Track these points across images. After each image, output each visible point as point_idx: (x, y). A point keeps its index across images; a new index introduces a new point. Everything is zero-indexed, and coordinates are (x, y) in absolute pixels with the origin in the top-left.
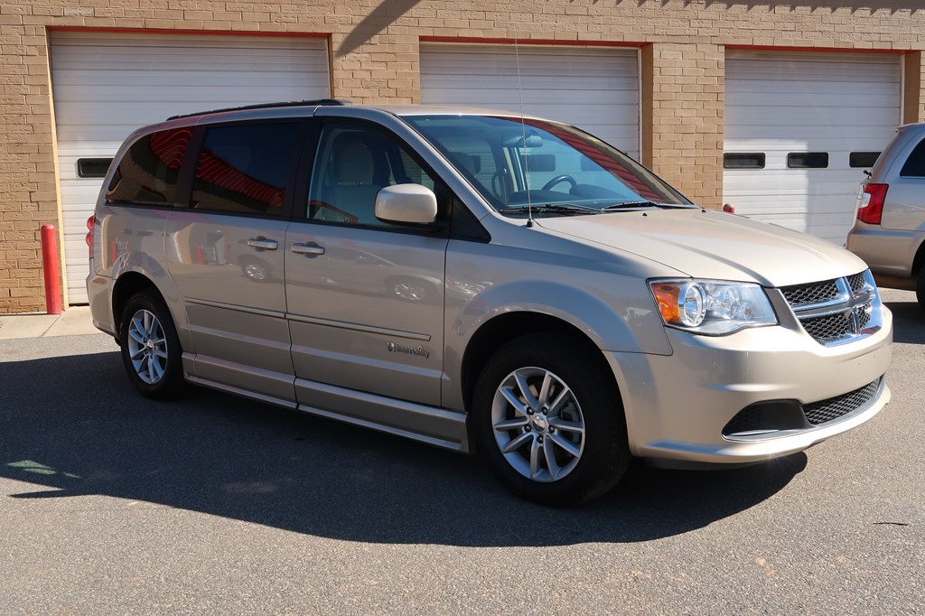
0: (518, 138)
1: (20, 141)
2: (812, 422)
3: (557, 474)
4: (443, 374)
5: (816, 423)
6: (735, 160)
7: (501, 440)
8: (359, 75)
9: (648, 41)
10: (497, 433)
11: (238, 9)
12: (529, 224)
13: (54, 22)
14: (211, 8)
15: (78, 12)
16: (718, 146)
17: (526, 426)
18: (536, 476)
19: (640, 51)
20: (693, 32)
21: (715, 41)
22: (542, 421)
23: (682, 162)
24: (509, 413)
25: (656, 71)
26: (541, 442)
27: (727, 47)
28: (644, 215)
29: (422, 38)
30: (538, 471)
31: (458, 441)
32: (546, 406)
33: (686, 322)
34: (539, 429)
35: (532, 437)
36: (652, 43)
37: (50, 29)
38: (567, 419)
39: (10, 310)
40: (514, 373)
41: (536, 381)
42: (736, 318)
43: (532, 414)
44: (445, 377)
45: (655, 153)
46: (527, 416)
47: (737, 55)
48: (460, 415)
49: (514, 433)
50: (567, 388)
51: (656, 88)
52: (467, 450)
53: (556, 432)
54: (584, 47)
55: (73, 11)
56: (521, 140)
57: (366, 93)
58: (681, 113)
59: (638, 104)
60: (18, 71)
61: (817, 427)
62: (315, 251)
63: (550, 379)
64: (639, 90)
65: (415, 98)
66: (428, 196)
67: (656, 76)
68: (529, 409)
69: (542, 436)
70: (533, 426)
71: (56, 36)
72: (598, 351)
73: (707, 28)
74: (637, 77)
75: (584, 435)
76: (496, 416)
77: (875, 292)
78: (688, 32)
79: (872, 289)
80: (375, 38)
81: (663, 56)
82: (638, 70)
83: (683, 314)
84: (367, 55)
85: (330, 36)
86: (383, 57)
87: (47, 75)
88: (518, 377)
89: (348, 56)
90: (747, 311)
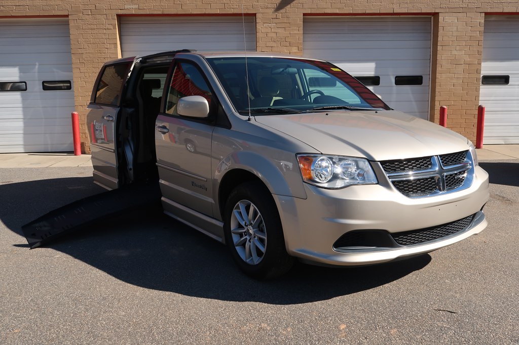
0: (281, 70)
2: (401, 244)
3: (256, 260)
4: (211, 200)
5: (405, 244)
6: (489, 80)
7: (235, 239)
8: (270, 35)
9: (436, 11)
10: (233, 235)
11: (208, 3)
12: (249, 119)
13: (120, 12)
15: (131, 7)
16: (478, 71)
17: (245, 232)
18: (248, 260)
19: (432, 18)
20: (464, 6)
21: (479, 10)
22: (251, 231)
23: (455, 81)
24: (240, 226)
25: (440, 29)
26: (250, 242)
27: (486, 14)
28: (327, 114)
29: (304, 15)
30: (249, 258)
31: (221, 237)
32: (252, 222)
33: (317, 180)
34: (250, 235)
35: (246, 238)
36: (438, 13)
37: (119, 16)
38: (262, 231)
40: (239, 203)
41: (247, 209)
42: (353, 178)
43: (247, 226)
44: (213, 202)
45: (438, 75)
46: (245, 227)
47: (493, 18)
48: (221, 223)
49: (241, 235)
50: (259, 214)
51: (440, 39)
52: (224, 242)
53: (256, 238)
54: (399, 16)
55: (129, 7)
56: (283, 71)
57: (274, 44)
58: (454, 52)
59: (430, 48)
60: (104, 37)
61: (405, 247)
62: (165, 131)
63: (253, 207)
64: (431, 40)
65: (300, 47)
66: (204, 104)
67: (441, 32)
68: (245, 223)
69: (251, 239)
70: (247, 233)
71: (122, 19)
72: (270, 194)
73: (474, 3)
74: (431, 33)
75: (266, 241)
76: (233, 226)
77: (472, 165)
78: (461, 6)
79: (471, 162)
80: (279, 15)
81: (445, 20)
82: (431, 29)
83: (313, 175)
84: (274, 24)
85: (255, 15)
86: (283, 25)
87: (117, 39)
88: (241, 205)
89: (265, 25)
90: (359, 175)
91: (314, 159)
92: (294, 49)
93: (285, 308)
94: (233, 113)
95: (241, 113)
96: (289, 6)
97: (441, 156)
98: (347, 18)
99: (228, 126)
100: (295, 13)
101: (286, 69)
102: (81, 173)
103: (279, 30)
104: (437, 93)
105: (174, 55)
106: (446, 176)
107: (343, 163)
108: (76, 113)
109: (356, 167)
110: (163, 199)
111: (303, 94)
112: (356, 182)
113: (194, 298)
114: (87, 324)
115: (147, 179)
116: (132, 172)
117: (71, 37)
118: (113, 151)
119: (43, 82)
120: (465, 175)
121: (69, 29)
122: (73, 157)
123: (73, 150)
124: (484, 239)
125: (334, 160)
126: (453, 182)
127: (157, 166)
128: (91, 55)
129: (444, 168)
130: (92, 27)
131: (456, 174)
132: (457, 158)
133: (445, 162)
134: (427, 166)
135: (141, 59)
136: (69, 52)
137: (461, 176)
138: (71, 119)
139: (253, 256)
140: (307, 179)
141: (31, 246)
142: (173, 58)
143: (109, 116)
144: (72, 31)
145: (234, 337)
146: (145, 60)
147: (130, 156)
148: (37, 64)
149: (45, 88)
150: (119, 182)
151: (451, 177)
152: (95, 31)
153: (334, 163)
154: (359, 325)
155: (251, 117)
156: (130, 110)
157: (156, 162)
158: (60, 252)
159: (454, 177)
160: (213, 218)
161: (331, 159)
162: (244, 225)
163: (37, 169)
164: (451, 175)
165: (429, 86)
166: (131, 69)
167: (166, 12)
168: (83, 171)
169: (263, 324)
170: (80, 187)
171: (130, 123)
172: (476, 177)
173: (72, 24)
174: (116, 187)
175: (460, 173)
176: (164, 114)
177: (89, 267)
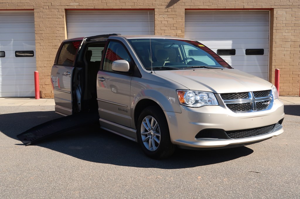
0: (169, 46)
1: (56, 45)
2: (232, 137)
3: (155, 148)
4: (130, 117)
5: (234, 138)
7: (143, 138)
8: (163, 22)
9: (272, 7)
10: (142, 136)
11: (124, 2)
12: (152, 73)
13: (67, 7)
14: (115, 2)
15: (74, 4)
17: (149, 134)
18: (150, 149)
19: (270, 11)
20: (290, 4)
22: (152, 133)
23: (285, 52)
24: (146, 131)
25: (275, 19)
26: (152, 139)
28: (194, 70)
29: (186, 9)
30: (151, 148)
31: (134, 138)
32: (153, 128)
33: (187, 103)
34: (152, 135)
35: (149, 137)
36: (273, 9)
37: (66, 10)
38: (158, 132)
39: (51, 97)
40: (145, 118)
41: (150, 121)
43: (150, 130)
44: (131, 119)
45: (274, 49)
46: (149, 131)
48: (135, 130)
49: (146, 136)
50: (157, 123)
51: (274, 25)
52: (137, 141)
53: (155, 136)
54: (247, 10)
55: (73, 4)
56: (170, 46)
57: (166, 28)
58: (284, 34)
59: (269, 31)
60: (56, 23)
61: (234, 139)
62: (103, 80)
63: (153, 119)
64: (269, 26)
65: (183, 30)
66: (126, 64)
67: (275, 21)
68: (149, 129)
69: (152, 137)
70: (150, 134)
71: (68, 12)
72: (162, 111)
73: (297, 2)
74: (269, 21)
75: (160, 137)
76: (142, 131)
77: (272, 98)
78: (288, 4)
79: (272, 96)
80: (169, 10)
81: (277, 13)
82: (269, 19)
83: (185, 101)
84: (166, 16)
85: (154, 9)
86: (172, 16)
87: (64, 24)
88: (146, 119)
89: (160, 16)
90: (209, 101)
91: (186, 92)
92: (179, 32)
93: (170, 171)
94: (142, 69)
95: (147, 69)
96: (176, 4)
97: (254, 92)
98: (214, 11)
99: (140, 76)
100: (179, 8)
101: (172, 45)
102: (43, 109)
103: (169, 19)
104: (273, 61)
105: (108, 37)
106: (257, 103)
107: (200, 94)
108: (37, 72)
109: (207, 97)
110: (100, 119)
111: (182, 59)
112: (208, 104)
113: (122, 167)
114: (68, 176)
115: (89, 110)
116: (80, 106)
117: (35, 23)
118: (69, 92)
119: (16, 52)
120: (268, 103)
121: (34, 18)
122: (34, 100)
123: (34, 96)
124: (286, 144)
125: (196, 93)
126: (261, 106)
127: (97, 100)
128: (48, 35)
129: (255, 98)
130: (49, 16)
131: (263, 102)
132: (263, 94)
133: (256, 95)
134: (246, 97)
135: (86, 38)
136: (33, 33)
137: (266, 103)
138: (34, 76)
139: (153, 146)
140: (182, 103)
141: (25, 144)
142: (107, 39)
143: (68, 72)
144: (36, 19)
145: (144, 181)
146: (89, 39)
147: (79, 96)
148: (12, 40)
149: (17, 56)
150: (73, 111)
151: (260, 103)
152: (51, 20)
153: (196, 95)
154: (208, 177)
155: (152, 71)
156: (79, 69)
157: (97, 98)
158: (43, 148)
159: (261, 103)
160: (131, 128)
161: (195, 92)
162: (148, 130)
163: (14, 107)
164: (260, 102)
165: (268, 55)
166: (81, 45)
167: (96, 8)
168: (43, 108)
169: (158, 176)
170: (44, 117)
171: (79, 76)
172: (275, 104)
173: (36, 14)
174: (71, 114)
175: (265, 102)
176: (102, 70)
177: (61, 154)
